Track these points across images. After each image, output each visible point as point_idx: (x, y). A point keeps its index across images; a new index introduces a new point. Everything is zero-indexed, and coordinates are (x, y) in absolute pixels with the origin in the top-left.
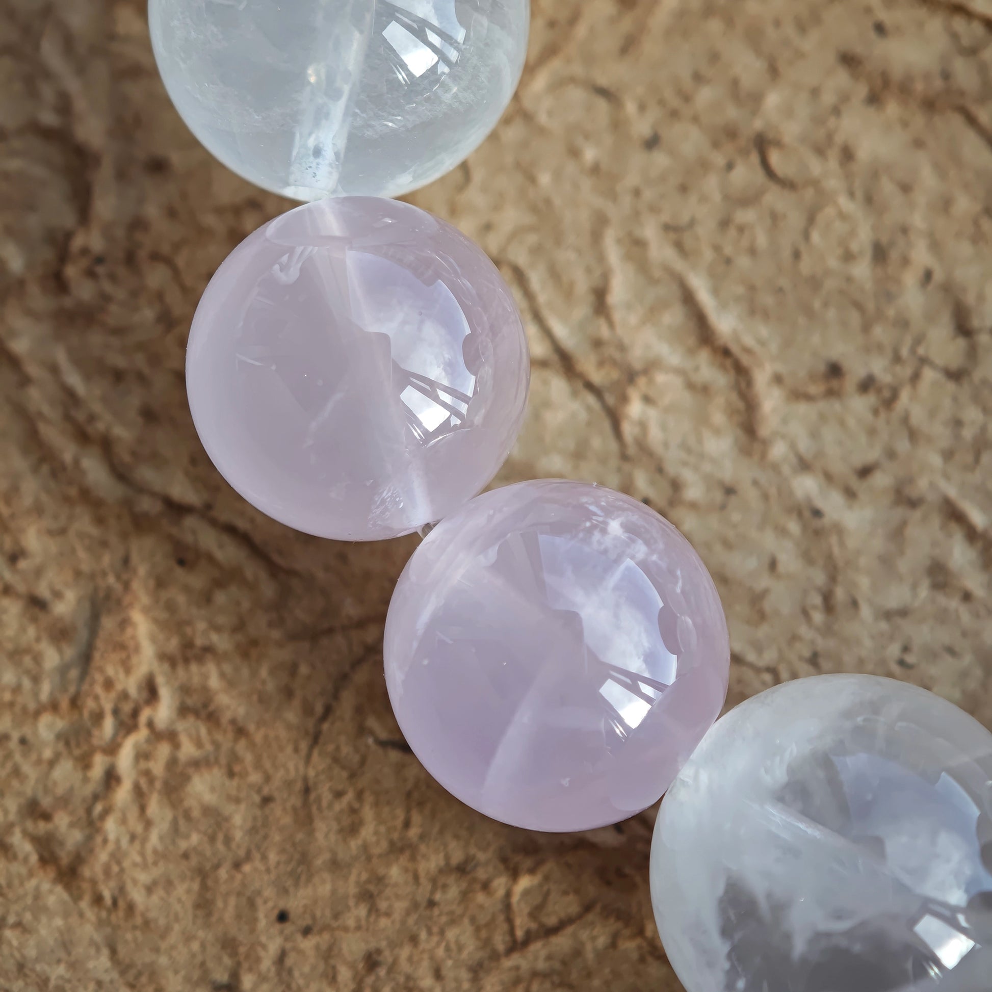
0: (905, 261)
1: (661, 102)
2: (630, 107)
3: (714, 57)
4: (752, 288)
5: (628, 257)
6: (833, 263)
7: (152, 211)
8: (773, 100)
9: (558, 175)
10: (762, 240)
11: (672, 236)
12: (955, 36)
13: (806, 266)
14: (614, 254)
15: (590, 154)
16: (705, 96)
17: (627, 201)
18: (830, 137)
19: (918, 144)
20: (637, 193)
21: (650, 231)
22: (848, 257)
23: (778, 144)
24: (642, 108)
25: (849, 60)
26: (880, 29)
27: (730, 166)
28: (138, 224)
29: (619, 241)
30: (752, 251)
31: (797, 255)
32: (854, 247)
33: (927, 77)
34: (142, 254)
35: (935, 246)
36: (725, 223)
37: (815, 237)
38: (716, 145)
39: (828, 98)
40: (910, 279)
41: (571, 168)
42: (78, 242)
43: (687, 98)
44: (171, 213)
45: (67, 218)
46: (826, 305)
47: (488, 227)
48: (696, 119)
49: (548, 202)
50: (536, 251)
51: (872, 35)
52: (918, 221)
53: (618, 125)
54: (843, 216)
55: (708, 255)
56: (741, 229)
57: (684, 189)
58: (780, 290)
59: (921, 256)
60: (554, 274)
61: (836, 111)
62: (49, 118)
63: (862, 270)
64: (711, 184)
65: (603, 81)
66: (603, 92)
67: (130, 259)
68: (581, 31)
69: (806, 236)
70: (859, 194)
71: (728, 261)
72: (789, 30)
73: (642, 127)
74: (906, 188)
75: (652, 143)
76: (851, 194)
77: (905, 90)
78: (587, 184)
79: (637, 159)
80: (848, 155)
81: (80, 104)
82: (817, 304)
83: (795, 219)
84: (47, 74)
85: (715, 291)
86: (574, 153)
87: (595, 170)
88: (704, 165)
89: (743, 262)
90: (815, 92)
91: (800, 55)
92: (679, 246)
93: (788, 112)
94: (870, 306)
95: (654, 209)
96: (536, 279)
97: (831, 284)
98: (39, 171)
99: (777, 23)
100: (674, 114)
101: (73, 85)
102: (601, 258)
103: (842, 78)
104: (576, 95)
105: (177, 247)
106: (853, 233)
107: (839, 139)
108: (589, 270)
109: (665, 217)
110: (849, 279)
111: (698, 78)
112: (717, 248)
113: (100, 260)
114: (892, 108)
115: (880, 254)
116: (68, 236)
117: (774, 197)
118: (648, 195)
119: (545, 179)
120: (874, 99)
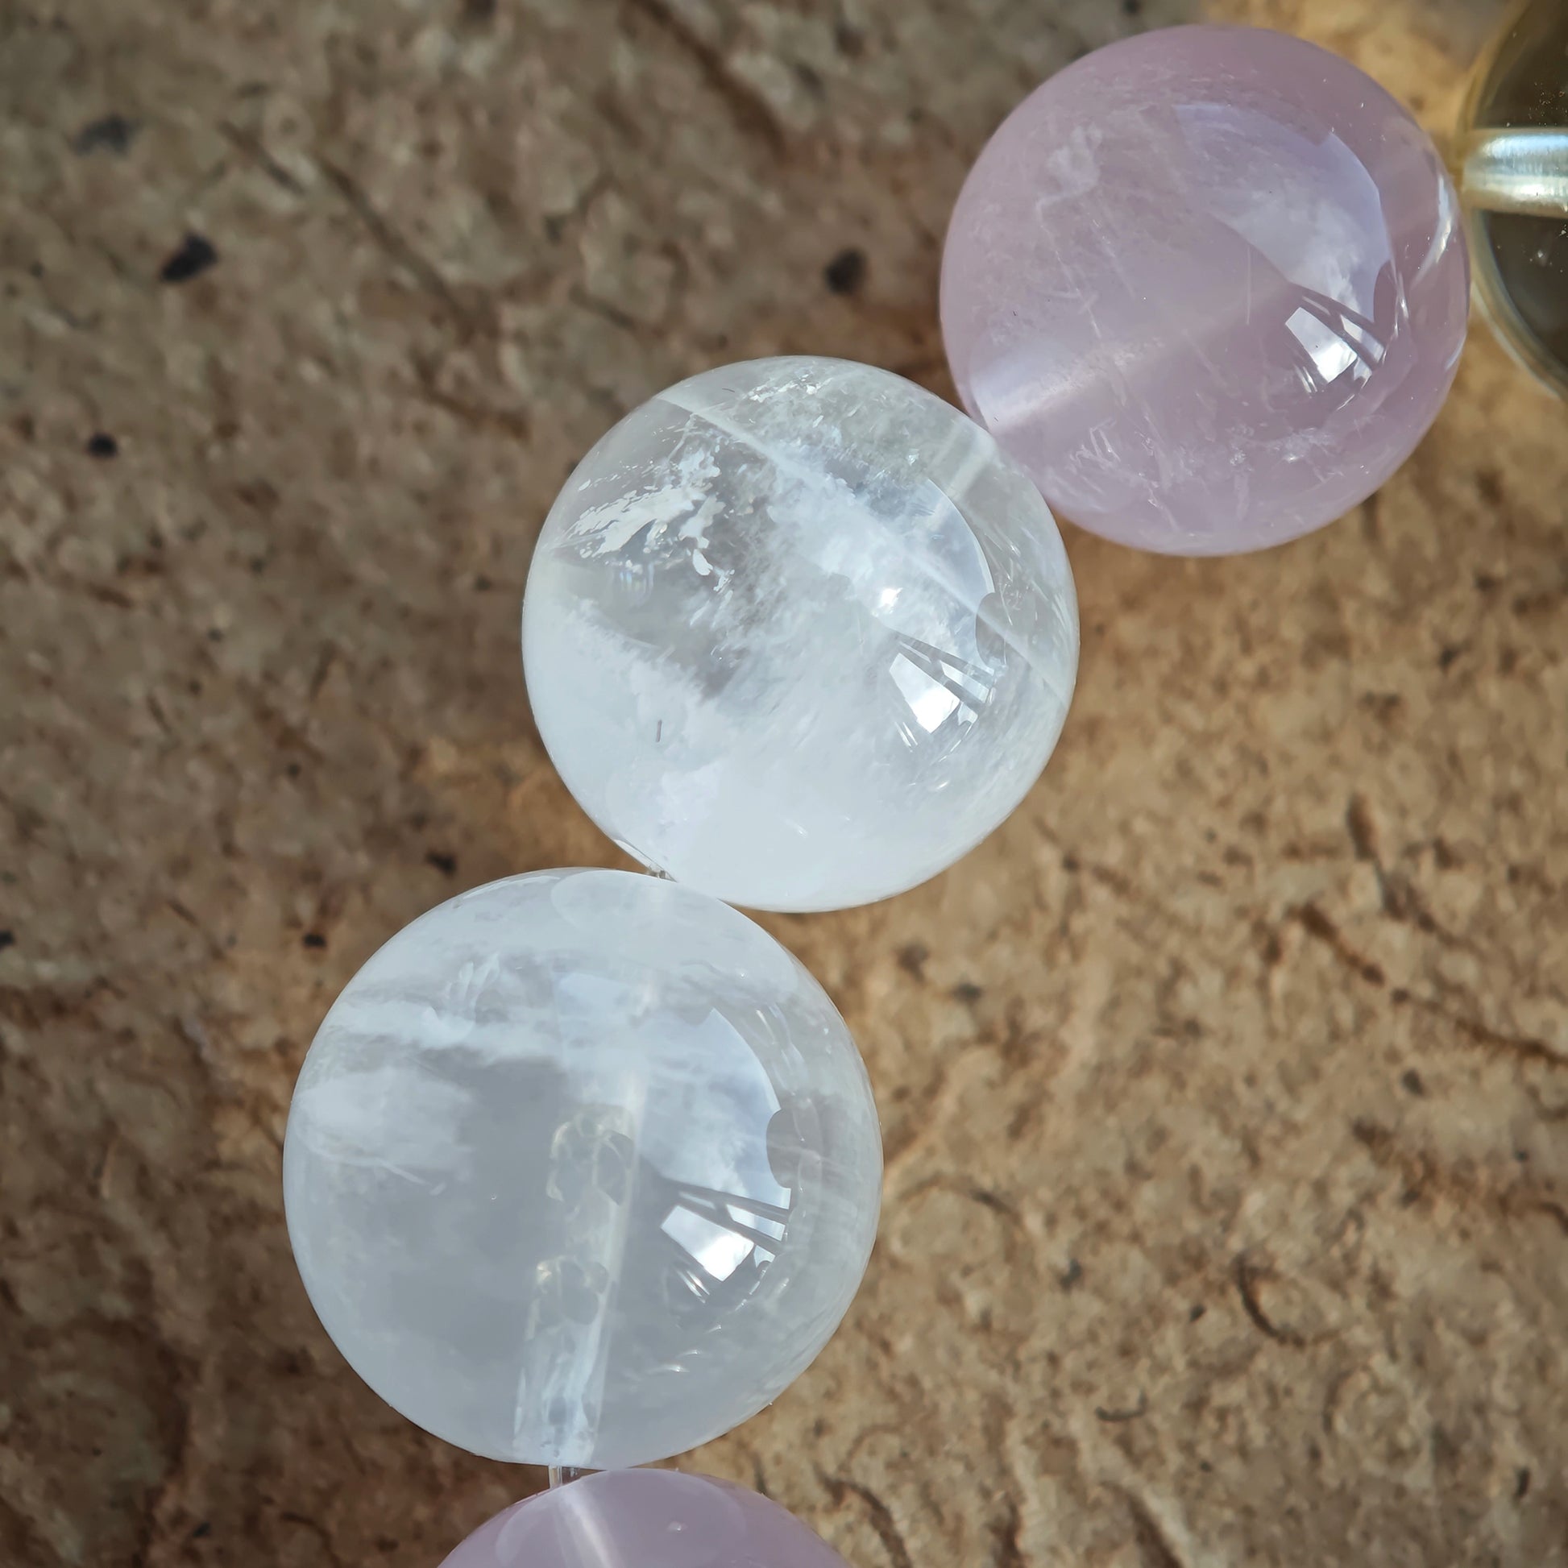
0: (1488, 1462)
1: (1081, 1213)
2: (1034, 1223)
3: (1158, 1137)
4: (1248, 1512)
5: (1045, 1468)
6: (1372, 1466)
7: (285, 1442)
8: (1255, 1202)
9: (924, 1337)
10: (1257, 1434)
11: (1114, 1428)
12: (1533, 1093)
13: (1331, 1473)
14: (1023, 1463)
15: (974, 1302)
16: (1148, 1198)
17: (1037, 1372)
18: (1349, 1258)
19: (1490, 1266)
20: (1053, 1360)
21: (1079, 1424)
22: (1397, 1455)
23: (1270, 1274)
24: (1051, 1222)
25: (1367, 1134)
26: (1413, 1082)
27: (1197, 1313)
28: (262, 1465)
29: (1028, 1441)
30: (1243, 1451)
31: (1315, 1454)
32: (1405, 1439)
33: (1493, 1157)
34: (271, 1512)
35: (1529, 1433)
36: (1196, 1406)
37: (1340, 1424)
38: (1172, 1279)
39: (1343, 1198)
40: (1497, 1489)
41: (945, 1323)
42: (168, 1505)
43: (1120, 1206)
44: (316, 1442)
45: (151, 1470)
46: (1367, 1536)
47: (820, 1429)
48: (1136, 1238)
49: (913, 1382)
50: (899, 1464)
51: (1401, 1093)
52: (1501, 1393)
53: (1015, 1252)
54: (1380, 1389)
55: (1175, 1459)
56: (1222, 1415)
57: (1126, 1351)
58: (1292, 1513)
59: (1511, 1451)
60: (931, 1504)
61: (1355, 1216)
62: (116, 1305)
63: (1419, 1477)
64: (1170, 1341)
65: (986, 1183)
66: (986, 1198)
67: (251, 1523)
68: (947, 1103)
69: (1328, 1423)
70: (1403, 1349)
71: (1206, 1467)
72: (1272, 1088)
73: (1054, 1254)
74: (1478, 1340)
75: (1071, 1278)
76: (1393, 1355)
77: (1462, 1183)
78: (971, 1349)
79: (1049, 1304)
80: (1381, 1288)
81: (166, 1277)
82: (1352, 1536)
83: (1305, 1394)
84: (111, 1233)
85: (1190, 1520)
86: (950, 1299)
87: (985, 1324)
88: (1156, 1313)
89: (1231, 1468)
90: (1321, 1189)
91: (1291, 1128)
92: (1125, 1444)
93: (1283, 1222)
94: (1437, 1534)
95: (1084, 1388)
96: (902, 1511)
97: (1371, 1501)
98: (100, 1390)
99: (1251, 1080)
100: (1102, 1228)
101: (153, 1247)
102: (1004, 1472)
103: (1361, 1163)
104: (946, 1203)
105: (325, 1497)
106: (1401, 1417)
107: (1365, 1261)
108: (986, 1494)
109: (1100, 1399)
110: (1400, 1491)
111: (1134, 1169)
112: (1188, 1448)
113: (202, 1531)
114: (1444, 1211)
115: (1446, 1449)
116: (153, 1496)
117: (1270, 1361)
118: (1071, 1362)
119: (904, 1345)
120: (1412, 1196)
